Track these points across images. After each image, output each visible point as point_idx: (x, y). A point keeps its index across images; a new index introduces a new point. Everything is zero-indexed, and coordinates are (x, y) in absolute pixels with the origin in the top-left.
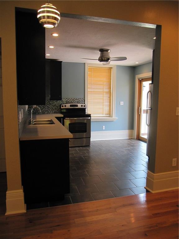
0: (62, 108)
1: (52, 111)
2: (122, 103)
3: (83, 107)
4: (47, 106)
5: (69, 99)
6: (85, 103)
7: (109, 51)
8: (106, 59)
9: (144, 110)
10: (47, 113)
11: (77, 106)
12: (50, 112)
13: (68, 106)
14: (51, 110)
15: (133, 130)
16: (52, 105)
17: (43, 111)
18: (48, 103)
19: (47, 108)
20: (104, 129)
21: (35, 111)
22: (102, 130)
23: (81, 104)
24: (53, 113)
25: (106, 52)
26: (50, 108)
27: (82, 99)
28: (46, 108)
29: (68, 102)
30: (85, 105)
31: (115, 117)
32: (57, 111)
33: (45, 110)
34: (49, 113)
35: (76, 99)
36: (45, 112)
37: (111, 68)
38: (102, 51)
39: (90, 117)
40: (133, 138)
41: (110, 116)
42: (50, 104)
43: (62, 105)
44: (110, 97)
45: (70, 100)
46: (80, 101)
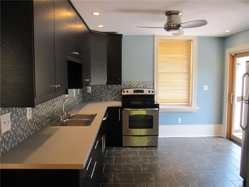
0: (123, 94)
1: (111, 98)
2: (206, 88)
3: (151, 93)
4: (105, 92)
5: (133, 82)
6: (153, 88)
7: (180, 14)
8: (175, 26)
9: (238, 98)
10: (105, 100)
11: (143, 91)
12: (109, 99)
13: (131, 92)
14: (110, 96)
15: (222, 124)
16: (111, 90)
17: (100, 98)
18: (107, 88)
19: (105, 94)
20: (180, 121)
21: (90, 98)
22: (177, 123)
23: (149, 90)
24: (112, 100)
25: (175, 15)
26: (109, 94)
27: (151, 82)
28: (103, 94)
29: (132, 86)
30: (153, 90)
31: (195, 107)
32: (117, 98)
33: (102, 96)
34: (108, 100)
35: (142, 83)
36: (102, 99)
37: (191, 40)
38: (169, 14)
39: (158, 107)
40: (221, 136)
41: (188, 105)
42: (109, 89)
43: (123, 90)
44: (189, 80)
45: (134, 84)
46: (147, 86)
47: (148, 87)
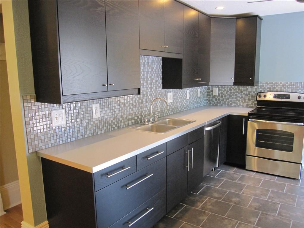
0: (258, 99)
1: (243, 103)
3: (302, 100)
4: (236, 95)
5: (276, 83)
10: (235, 106)
11: (289, 97)
12: (240, 105)
13: (270, 97)
14: (242, 101)
16: (244, 94)
17: (228, 102)
18: (238, 90)
19: (236, 98)
21: (216, 102)
23: (299, 95)
24: (243, 107)
26: (240, 98)
28: (233, 98)
29: (274, 88)
32: (252, 104)
33: (231, 101)
34: (239, 107)
35: (291, 84)
36: (231, 104)
42: (241, 92)
43: (259, 94)
45: (277, 86)
46: (298, 88)
47: (300, 90)
